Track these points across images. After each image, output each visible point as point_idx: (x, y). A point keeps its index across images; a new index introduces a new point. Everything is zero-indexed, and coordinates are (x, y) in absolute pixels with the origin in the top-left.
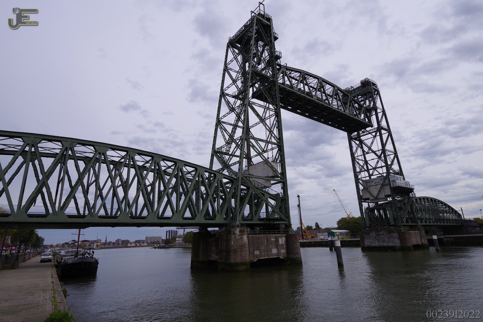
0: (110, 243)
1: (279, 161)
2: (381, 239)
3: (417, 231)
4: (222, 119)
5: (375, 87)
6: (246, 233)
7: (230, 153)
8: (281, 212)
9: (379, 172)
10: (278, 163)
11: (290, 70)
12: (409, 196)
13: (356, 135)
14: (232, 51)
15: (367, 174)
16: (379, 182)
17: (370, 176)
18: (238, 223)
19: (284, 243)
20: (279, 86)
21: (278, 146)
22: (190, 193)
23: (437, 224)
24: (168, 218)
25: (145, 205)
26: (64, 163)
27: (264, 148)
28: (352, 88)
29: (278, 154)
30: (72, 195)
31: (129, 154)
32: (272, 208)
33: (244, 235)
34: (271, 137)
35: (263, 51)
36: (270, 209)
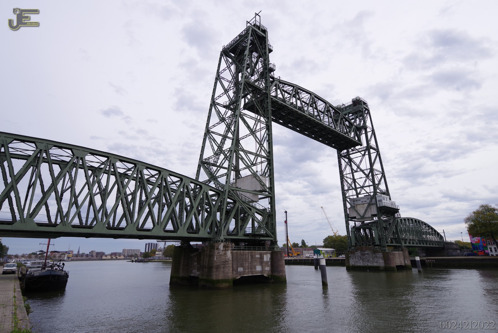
0: (82, 255)
1: (268, 175)
2: (366, 258)
3: (401, 252)
4: (211, 128)
5: (366, 106)
6: (230, 249)
7: (218, 164)
8: (267, 228)
9: (366, 191)
10: (267, 177)
11: (283, 83)
12: (394, 216)
13: (346, 153)
14: (226, 60)
15: (354, 193)
16: (366, 201)
17: (357, 194)
18: (222, 238)
19: (269, 260)
20: (272, 99)
21: (268, 159)
22: (173, 205)
23: (420, 245)
24: (148, 230)
25: (124, 215)
26: (37, 166)
27: (253, 161)
28: (344, 106)
29: (267, 168)
30: (43, 202)
31: (109, 160)
32: (259, 223)
33: (228, 250)
34: (261, 150)
35: (257, 62)
36: (256, 224)
